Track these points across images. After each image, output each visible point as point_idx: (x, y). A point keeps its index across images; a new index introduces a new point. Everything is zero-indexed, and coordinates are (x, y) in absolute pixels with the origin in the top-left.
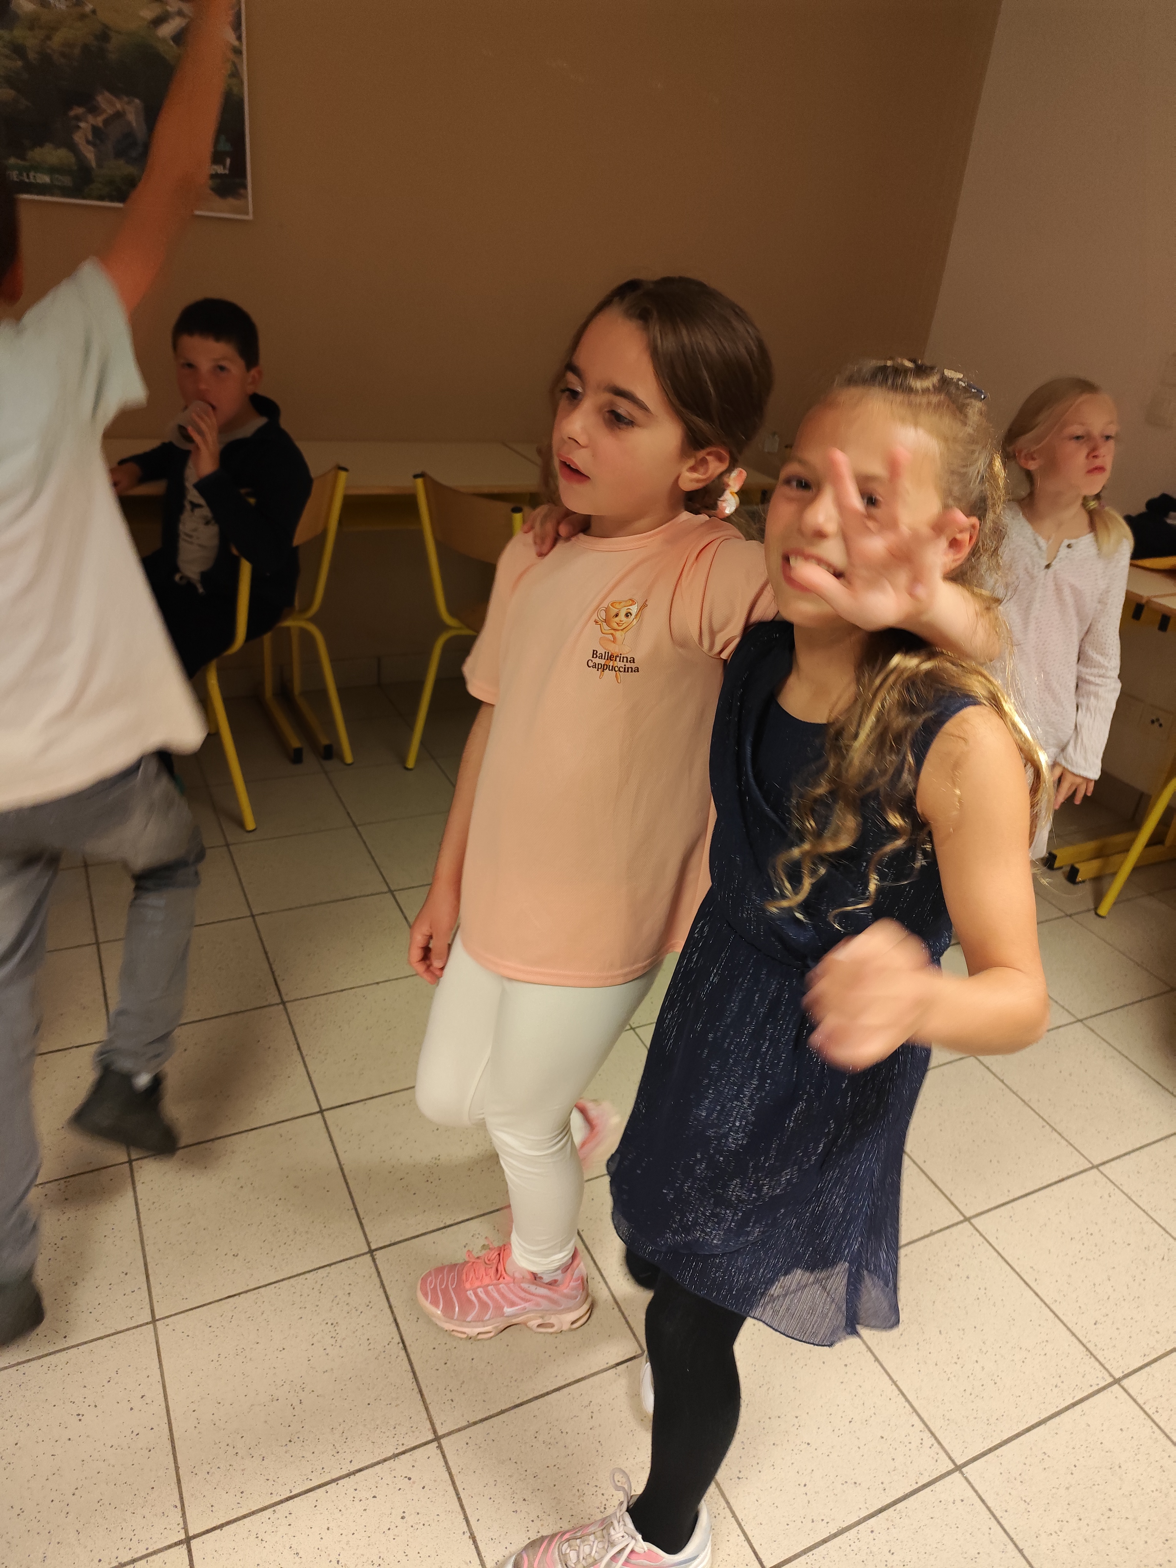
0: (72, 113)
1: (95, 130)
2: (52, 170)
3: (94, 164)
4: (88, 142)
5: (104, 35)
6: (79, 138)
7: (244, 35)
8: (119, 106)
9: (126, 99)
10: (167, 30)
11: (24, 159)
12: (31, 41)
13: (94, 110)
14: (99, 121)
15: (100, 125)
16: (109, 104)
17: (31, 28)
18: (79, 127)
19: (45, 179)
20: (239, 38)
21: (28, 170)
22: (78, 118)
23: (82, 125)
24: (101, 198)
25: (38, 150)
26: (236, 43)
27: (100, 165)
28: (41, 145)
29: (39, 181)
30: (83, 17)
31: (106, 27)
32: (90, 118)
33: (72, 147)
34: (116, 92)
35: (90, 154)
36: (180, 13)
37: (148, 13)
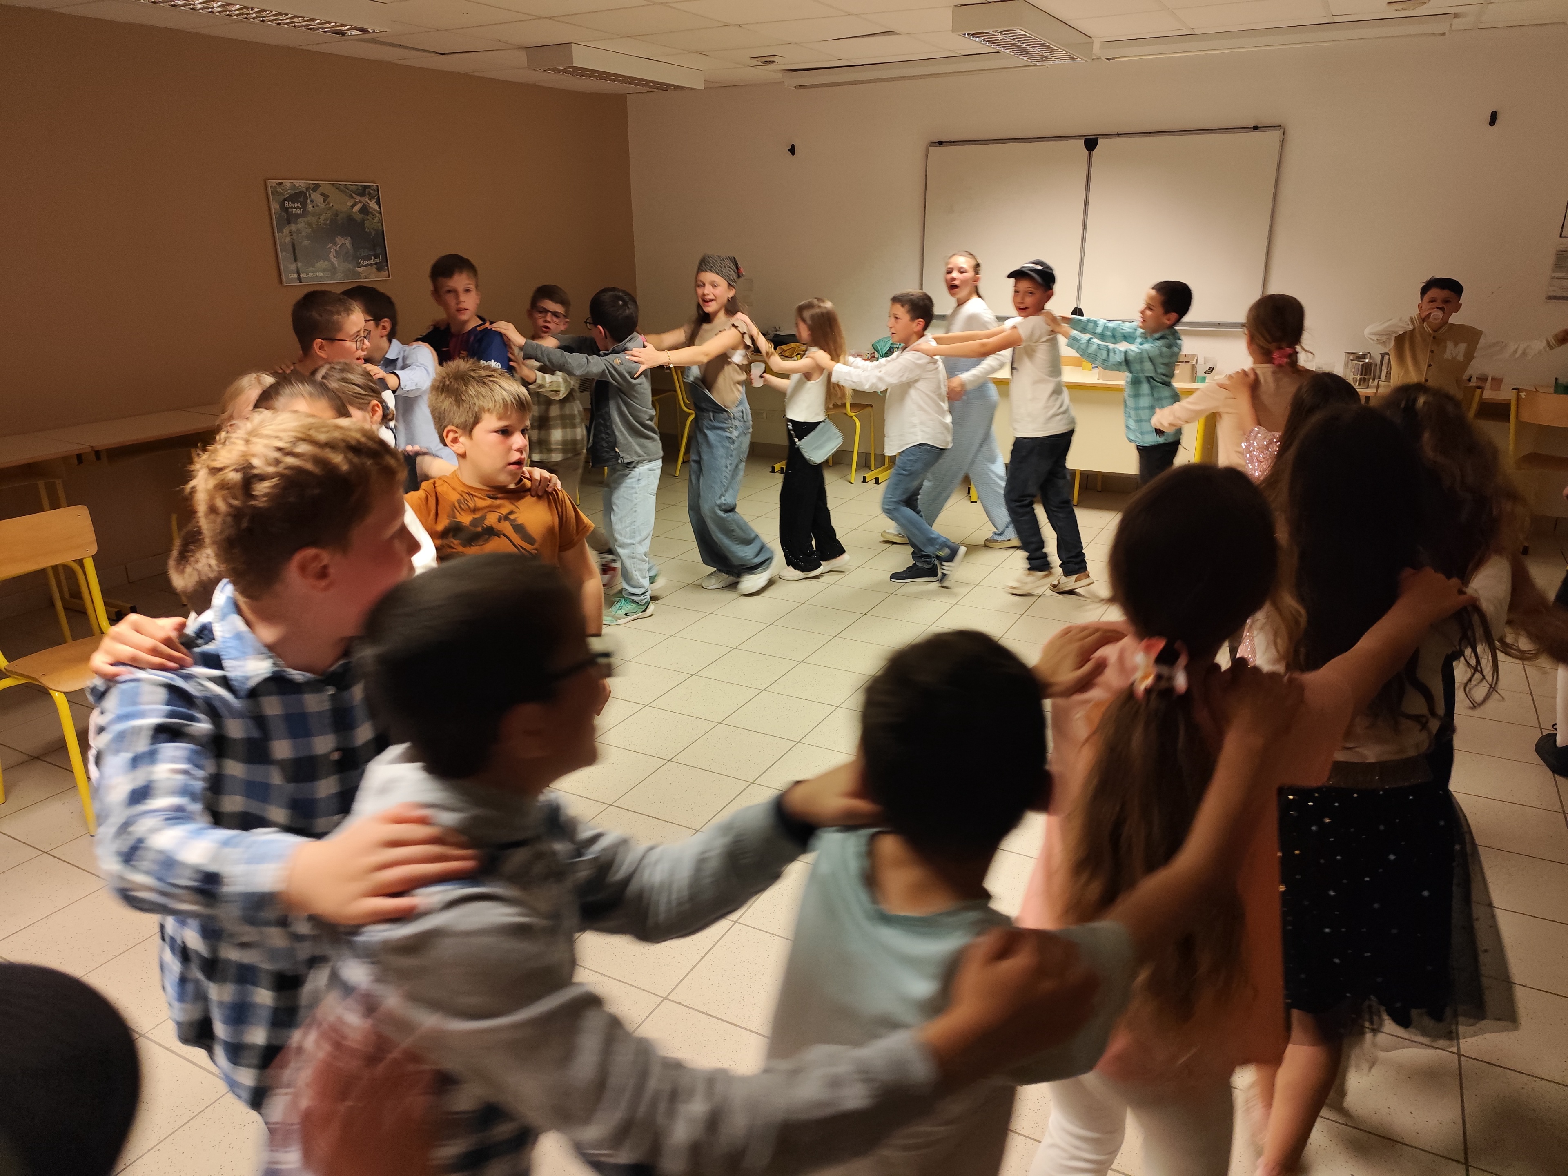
0: (328, 247)
1: (336, 252)
2: (324, 270)
3: (336, 265)
4: (334, 257)
5: (337, 214)
6: (331, 256)
8: (343, 241)
9: (345, 238)
10: (356, 209)
11: (315, 268)
12: (313, 220)
13: (335, 244)
14: (337, 248)
15: (338, 250)
16: (340, 241)
17: (313, 216)
19: (322, 274)
20: (380, 207)
21: (316, 272)
22: (330, 248)
23: (332, 250)
25: (318, 263)
26: (379, 210)
27: (339, 265)
29: (320, 276)
30: (330, 209)
31: (337, 210)
32: (334, 248)
33: (329, 260)
35: (335, 261)
36: (360, 202)
37: (350, 204)
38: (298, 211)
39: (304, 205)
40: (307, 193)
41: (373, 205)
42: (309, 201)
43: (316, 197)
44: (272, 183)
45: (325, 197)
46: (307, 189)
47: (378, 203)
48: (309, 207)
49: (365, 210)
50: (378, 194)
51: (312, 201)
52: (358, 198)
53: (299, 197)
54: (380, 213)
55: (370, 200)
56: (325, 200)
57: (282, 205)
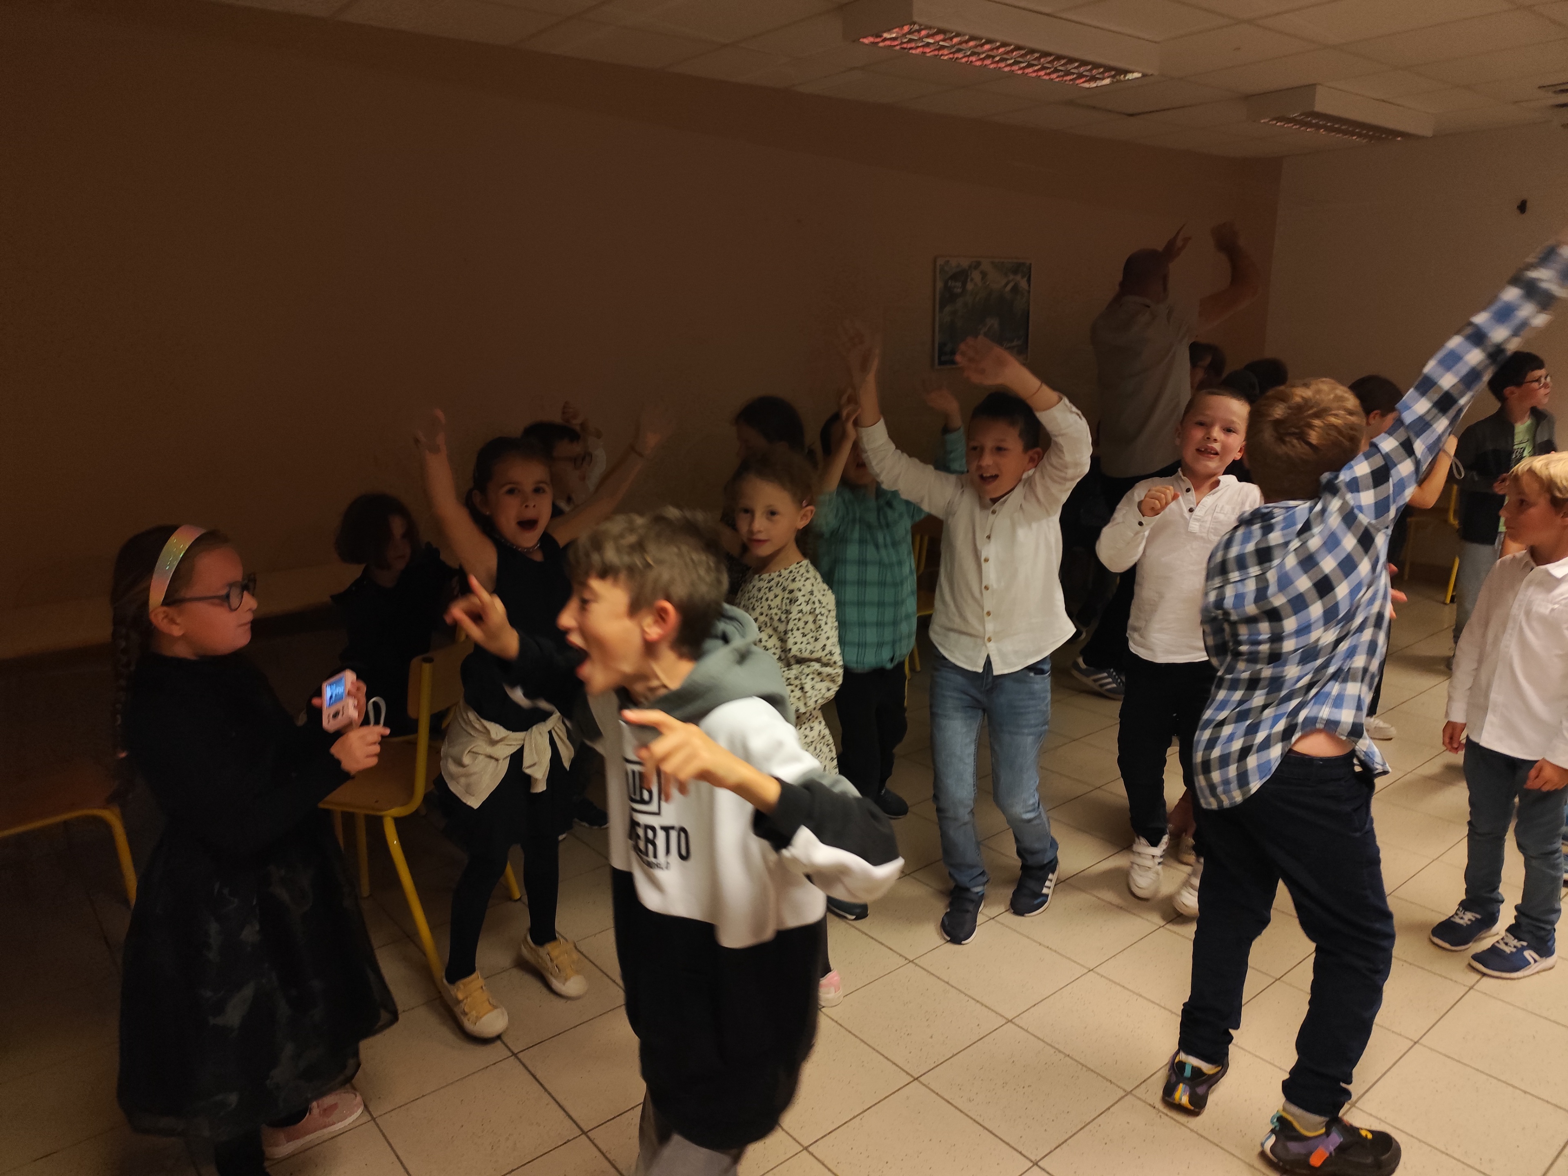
5: (991, 293)
9: (995, 319)
10: (1008, 288)
12: (970, 299)
13: (985, 325)
17: (971, 295)
26: (1028, 288)
30: (986, 287)
31: (992, 289)
36: (1013, 280)
37: (1004, 282)
38: (959, 290)
39: (964, 284)
40: (969, 272)
41: (1023, 284)
42: (969, 280)
43: (976, 276)
44: (940, 262)
45: (984, 275)
46: (970, 267)
47: (1029, 281)
48: (970, 286)
49: (1015, 289)
50: (1030, 272)
51: (972, 280)
52: (1011, 277)
53: (961, 276)
54: (1029, 292)
55: (1023, 277)
56: (983, 278)
57: (946, 283)
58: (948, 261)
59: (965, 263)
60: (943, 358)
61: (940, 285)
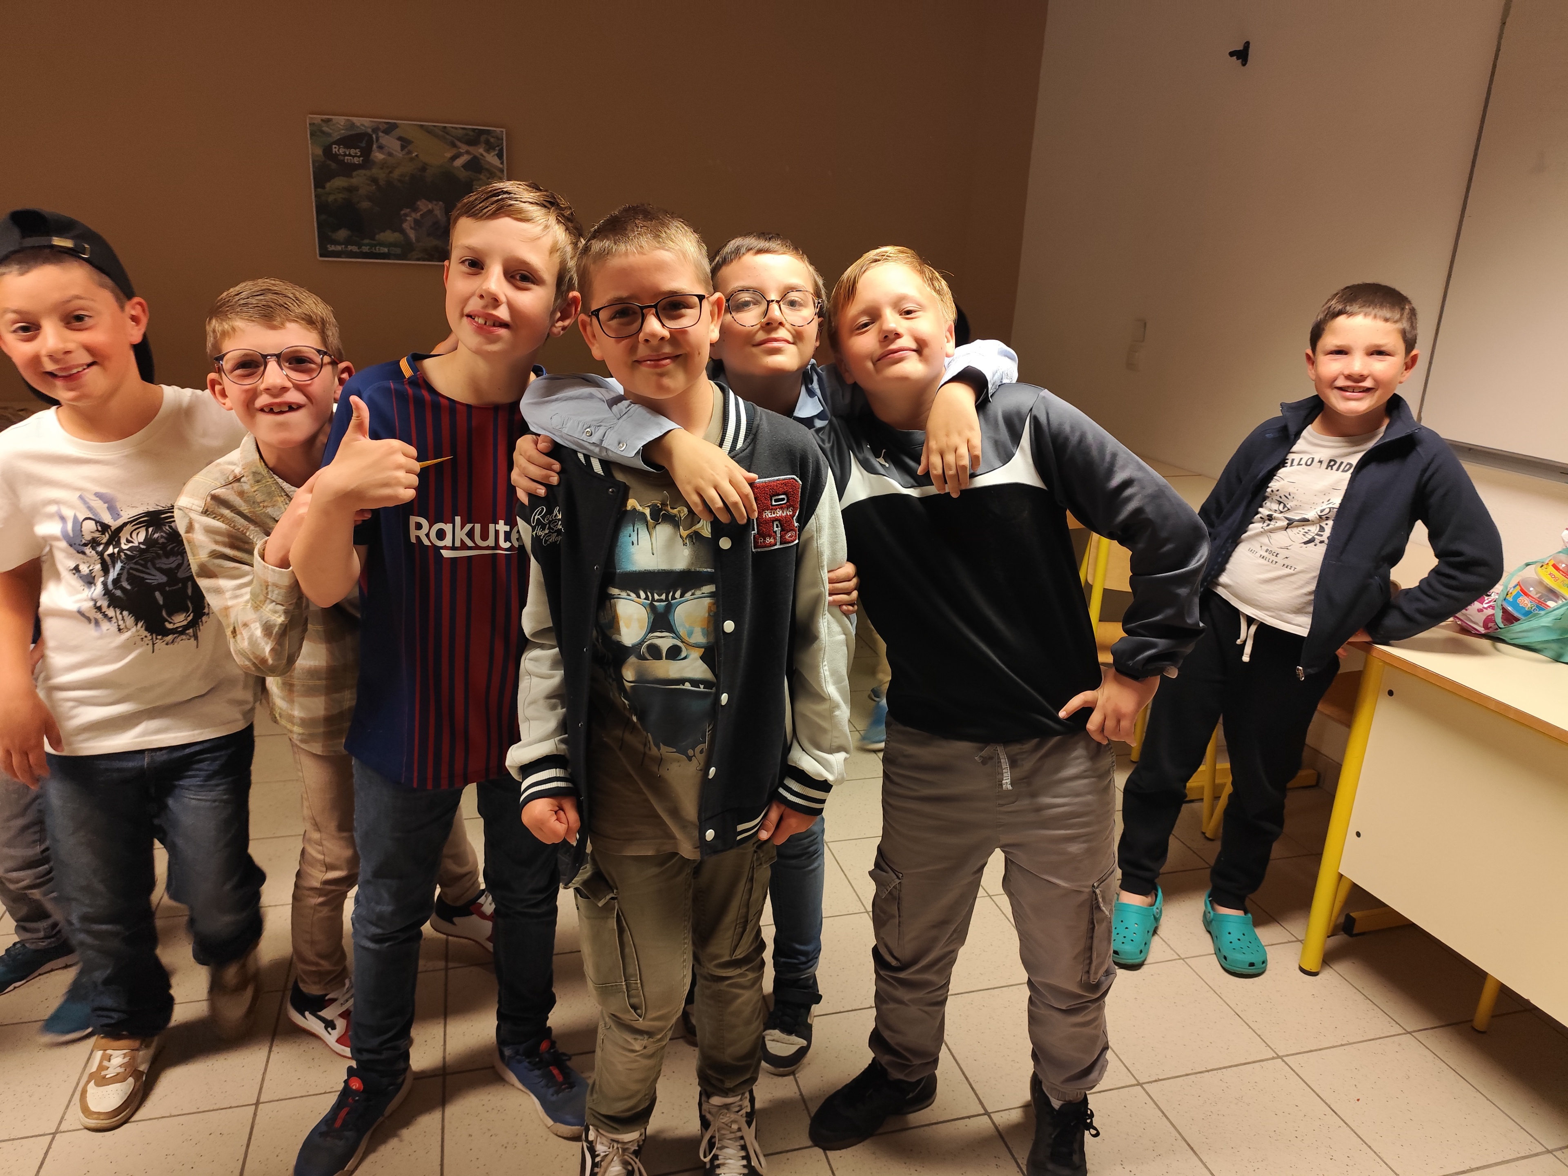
0: (402, 212)
1: (416, 221)
2: (390, 245)
3: (414, 240)
4: (411, 228)
5: (424, 168)
6: (405, 226)
7: (505, 162)
8: (430, 206)
10: (459, 162)
11: (374, 240)
12: (381, 175)
13: (415, 210)
14: (418, 215)
15: (419, 218)
16: (424, 206)
17: (382, 168)
18: (407, 220)
19: (386, 250)
20: (502, 163)
21: (375, 246)
22: (406, 215)
23: (408, 218)
24: (418, 260)
25: (382, 234)
27: (418, 240)
28: (384, 231)
29: (382, 252)
30: (412, 159)
31: (425, 164)
32: (414, 215)
33: (402, 231)
34: (430, 200)
36: (468, 152)
37: (448, 155)
38: (356, 160)
39: (366, 153)
40: (374, 136)
41: (491, 159)
42: (375, 146)
43: (389, 143)
44: (311, 119)
45: (405, 142)
51: (381, 147)
53: (359, 141)
54: (502, 171)
55: (488, 151)
56: (403, 148)
57: (327, 150)
58: (328, 121)
59: (364, 123)
60: (332, 248)
61: (311, 151)
